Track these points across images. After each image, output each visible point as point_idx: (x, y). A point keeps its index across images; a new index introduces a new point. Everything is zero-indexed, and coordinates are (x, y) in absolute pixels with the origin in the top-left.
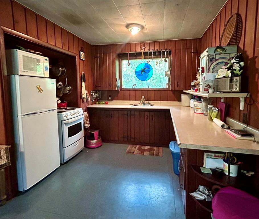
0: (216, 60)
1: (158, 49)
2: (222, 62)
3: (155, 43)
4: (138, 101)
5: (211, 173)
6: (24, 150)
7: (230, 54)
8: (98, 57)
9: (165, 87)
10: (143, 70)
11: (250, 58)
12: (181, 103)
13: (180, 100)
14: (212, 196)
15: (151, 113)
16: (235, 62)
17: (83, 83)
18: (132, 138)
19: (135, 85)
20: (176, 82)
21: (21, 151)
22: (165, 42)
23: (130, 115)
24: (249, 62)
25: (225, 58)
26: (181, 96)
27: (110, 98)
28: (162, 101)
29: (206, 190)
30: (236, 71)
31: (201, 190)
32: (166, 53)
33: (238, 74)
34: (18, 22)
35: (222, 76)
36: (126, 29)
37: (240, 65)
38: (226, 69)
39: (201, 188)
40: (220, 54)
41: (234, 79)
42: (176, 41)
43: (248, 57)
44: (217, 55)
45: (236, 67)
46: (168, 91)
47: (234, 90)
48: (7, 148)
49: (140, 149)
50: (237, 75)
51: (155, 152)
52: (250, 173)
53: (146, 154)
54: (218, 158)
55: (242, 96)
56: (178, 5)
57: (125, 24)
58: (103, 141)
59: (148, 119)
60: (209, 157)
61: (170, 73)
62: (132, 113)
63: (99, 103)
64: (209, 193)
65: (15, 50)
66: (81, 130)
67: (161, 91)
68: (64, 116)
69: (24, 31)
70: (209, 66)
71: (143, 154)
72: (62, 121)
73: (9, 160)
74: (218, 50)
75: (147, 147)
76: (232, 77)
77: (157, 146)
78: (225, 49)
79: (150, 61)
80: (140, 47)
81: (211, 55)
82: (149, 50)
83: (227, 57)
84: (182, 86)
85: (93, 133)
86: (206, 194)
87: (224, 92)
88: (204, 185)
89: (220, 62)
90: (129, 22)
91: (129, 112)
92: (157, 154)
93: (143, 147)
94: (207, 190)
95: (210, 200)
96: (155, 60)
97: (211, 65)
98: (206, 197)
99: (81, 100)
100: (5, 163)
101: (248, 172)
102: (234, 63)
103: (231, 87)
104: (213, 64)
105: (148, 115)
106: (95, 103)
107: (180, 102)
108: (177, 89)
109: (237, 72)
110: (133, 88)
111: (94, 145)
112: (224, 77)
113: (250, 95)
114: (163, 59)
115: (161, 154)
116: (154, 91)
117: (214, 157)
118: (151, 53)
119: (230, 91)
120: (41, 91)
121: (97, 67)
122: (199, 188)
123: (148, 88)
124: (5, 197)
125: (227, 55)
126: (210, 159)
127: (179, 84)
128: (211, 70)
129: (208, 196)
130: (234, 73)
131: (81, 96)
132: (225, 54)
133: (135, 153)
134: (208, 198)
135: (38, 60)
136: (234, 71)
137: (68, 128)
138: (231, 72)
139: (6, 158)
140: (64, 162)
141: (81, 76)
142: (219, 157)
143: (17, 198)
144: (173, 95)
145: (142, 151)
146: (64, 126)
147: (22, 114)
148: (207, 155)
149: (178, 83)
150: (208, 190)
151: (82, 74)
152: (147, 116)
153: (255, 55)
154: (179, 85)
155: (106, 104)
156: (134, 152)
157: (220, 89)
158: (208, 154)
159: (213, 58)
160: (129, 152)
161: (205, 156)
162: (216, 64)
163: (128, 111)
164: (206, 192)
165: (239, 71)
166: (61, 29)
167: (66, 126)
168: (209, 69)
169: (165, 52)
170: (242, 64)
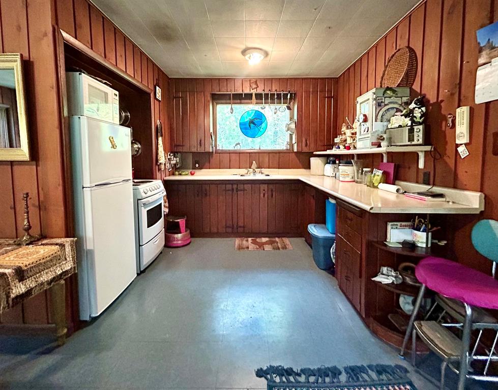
0: (385, 105)
1: (278, 90)
2: (393, 108)
3: (274, 81)
4: (244, 170)
5: (401, 246)
6: (94, 247)
7: (401, 97)
8: (180, 97)
9: (285, 148)
10: (252, 122)
11: (431, 102)
12: (310, 171)
13: (308, 167)
14: (400, 277)
15: (271, 186)
16: (416, 107)
17: (160, 139)
18: (240, 227)
19: (239, 144)
20: (304, 140)
21: (88, 248)
22: (287, 79)
23: (237, 191)
24: (431, 107)
25: (396, 103)
26: (310, 160)
27: (197, 165)
28: (281, 168)
29: (391, 271)
30: (416, 118)
31: (384, 272)
32: (289, 97)
33: (419, 122)
34: (80, 27)
35: (397, 125)
36: (240, 56)
37: (422, 111)
38: (402, 116)
39: (385, 270)
40: (390, 97)
41: (415, 128)
42: (303, 79)
43: (429, 101)
44: (386, 99)
45: (417, 113)
46: (289, 153)
47: (415, 142)
48: (73, 241)
49: (254, 242)
50: (420, 124)
51: (279, 244)
52: (442, 242)
53: (268, 248)
54: (404, 227)
55: (422, 151)
56: (329, 28)
57: (243, 47)
58: (193, 235)
59: (266, 196)
60: (394, 227)
61: (295, 126)
62: (241, 187)
63: (180, 174)
64: (397, 274)
65: (78, 73)
66: (161, 217)
67: (279, 153)
68: (141, 191)
69: (88, 43)
70: (377, 113)
71: (264, 249)
72: (138, 200)
73: (74, 264)
74: (388, 92)
75: (264, 240)
76: (412, 126)
77: (279, 237)
78: (396, 91)
79: (265, 108)
80: (249, 85)
81: (379, 98)
82: (264, 90)
83: (398, 101)
84: (312, 145)
85: (178, 222)
86: (392, 276)
87: (401, 146)
88: (388, 266)
89: (391, 108)
90: (250, 45)
91: (235, 186)
92: (285, 247)
93: (258, 240)
94: (393, 271)
95: (400, 281)
96: (273, 106)
97: (380, 111)
98: (394, 279)
99: (157, 167)
100: (70, 268)
101: (439, 241)
102: (414, 108)
103: (411, 139)
104: (382, 110)
105: (266, 190)
106: (173, 174)
107: (308, 170)
108: (306, 150)
109: (418, 120)
110: (235, 148)
111: (180, 242)
112: (400, 126)
113: (434, 148)
114: (285, 106)
115: (290, 247)
116: (269, 153)
117: (400, 226)
118: (267, 95)
119: (409, 143)
120: (115, 147)
121: (178, 114)
122: (381, 270)
123: (260, 149)
124: (65, 331)
125: (398, 98)
126: (396, 230)
127: (308, 142)
128: (379, 117)
129: (396, 277)
130: (414, 120)
131: (157, 160)
132: (396, 97)
133: (250, 248)
134: (396, 280)
135: (105, 94)
136: (415, 119)
137: (148, 211)
138: (411, 120)
139: (71, 259)
140: (142, 270)
141: (157, 126)
142: (406, 226)
143: (81, 331)
144: (296, 158)
145: (261, 245)
146: (143, 207)
147: (91, 183)
148: (392, 225)
149: (306, 141)
150: (395, 271)
151: (158, 124)
152: (264, 190)
153: (440, 99)
154: (308, 144)
155: (192, 174)
156: (248, 248)
157: (394, 143)
158: (393, 223)
159: (382, 102)
160: (240, 248)
161: (389, 227)
162: (386, 111)
163: (235, 184)
164: (393, 273)
165: (421, 118)
166: (133, 45)
167: (145, 208)
168: (376, 117)
169: (287, 94)
170: (424, 109)
